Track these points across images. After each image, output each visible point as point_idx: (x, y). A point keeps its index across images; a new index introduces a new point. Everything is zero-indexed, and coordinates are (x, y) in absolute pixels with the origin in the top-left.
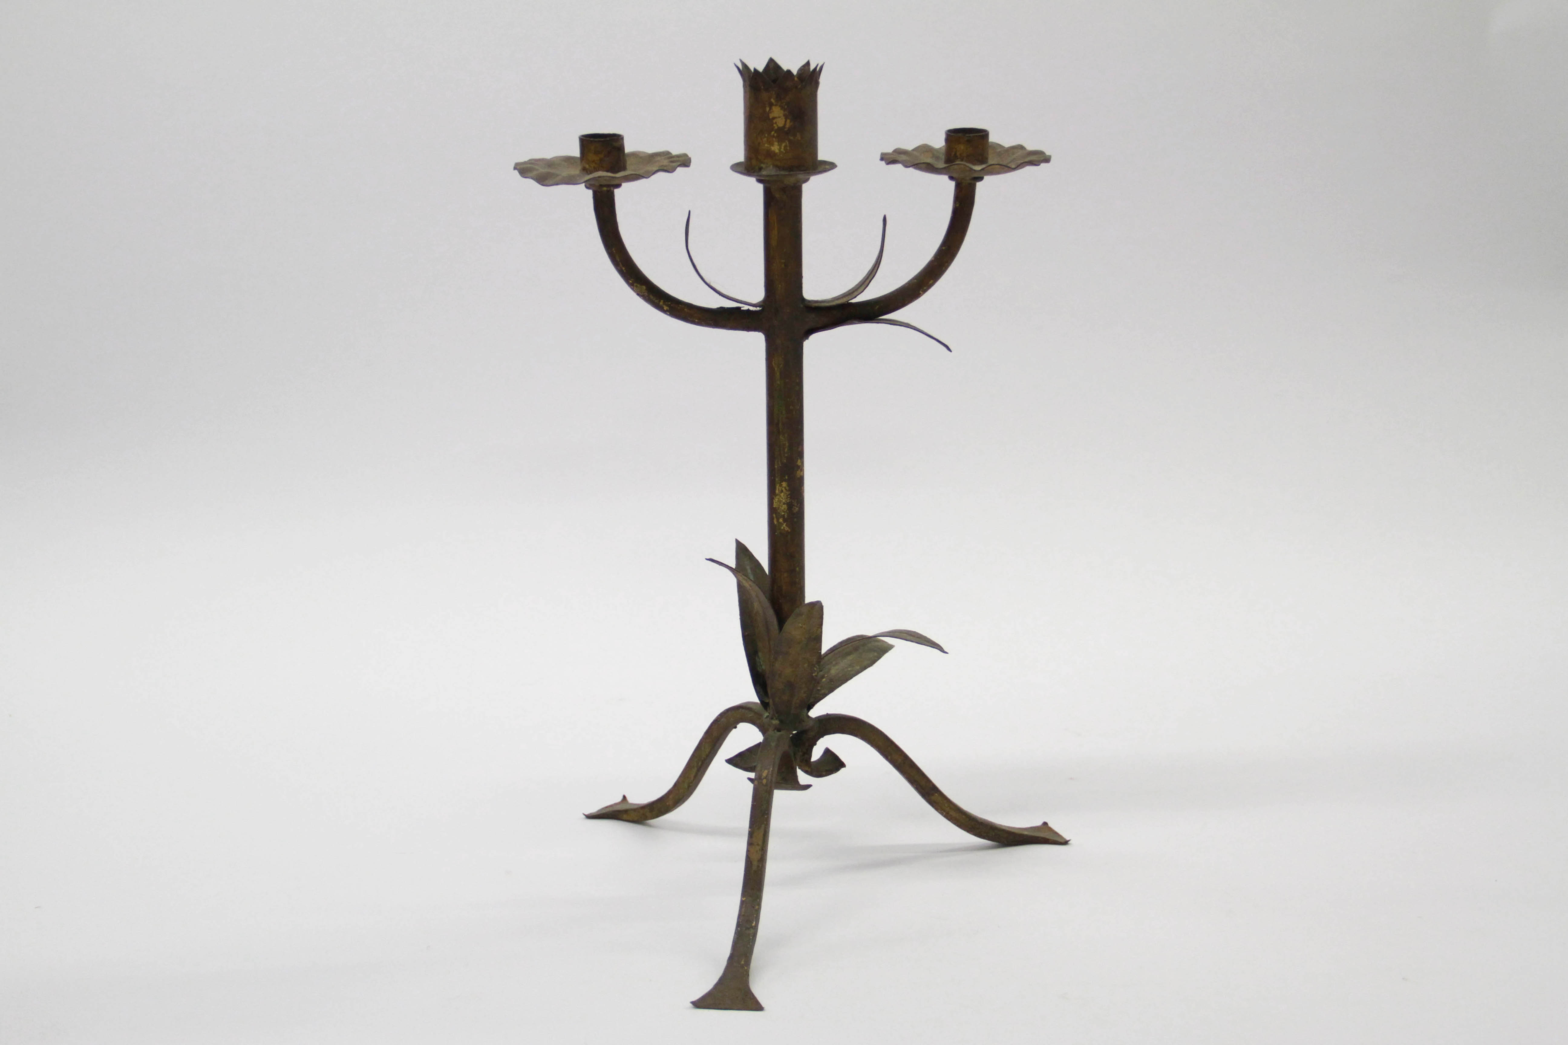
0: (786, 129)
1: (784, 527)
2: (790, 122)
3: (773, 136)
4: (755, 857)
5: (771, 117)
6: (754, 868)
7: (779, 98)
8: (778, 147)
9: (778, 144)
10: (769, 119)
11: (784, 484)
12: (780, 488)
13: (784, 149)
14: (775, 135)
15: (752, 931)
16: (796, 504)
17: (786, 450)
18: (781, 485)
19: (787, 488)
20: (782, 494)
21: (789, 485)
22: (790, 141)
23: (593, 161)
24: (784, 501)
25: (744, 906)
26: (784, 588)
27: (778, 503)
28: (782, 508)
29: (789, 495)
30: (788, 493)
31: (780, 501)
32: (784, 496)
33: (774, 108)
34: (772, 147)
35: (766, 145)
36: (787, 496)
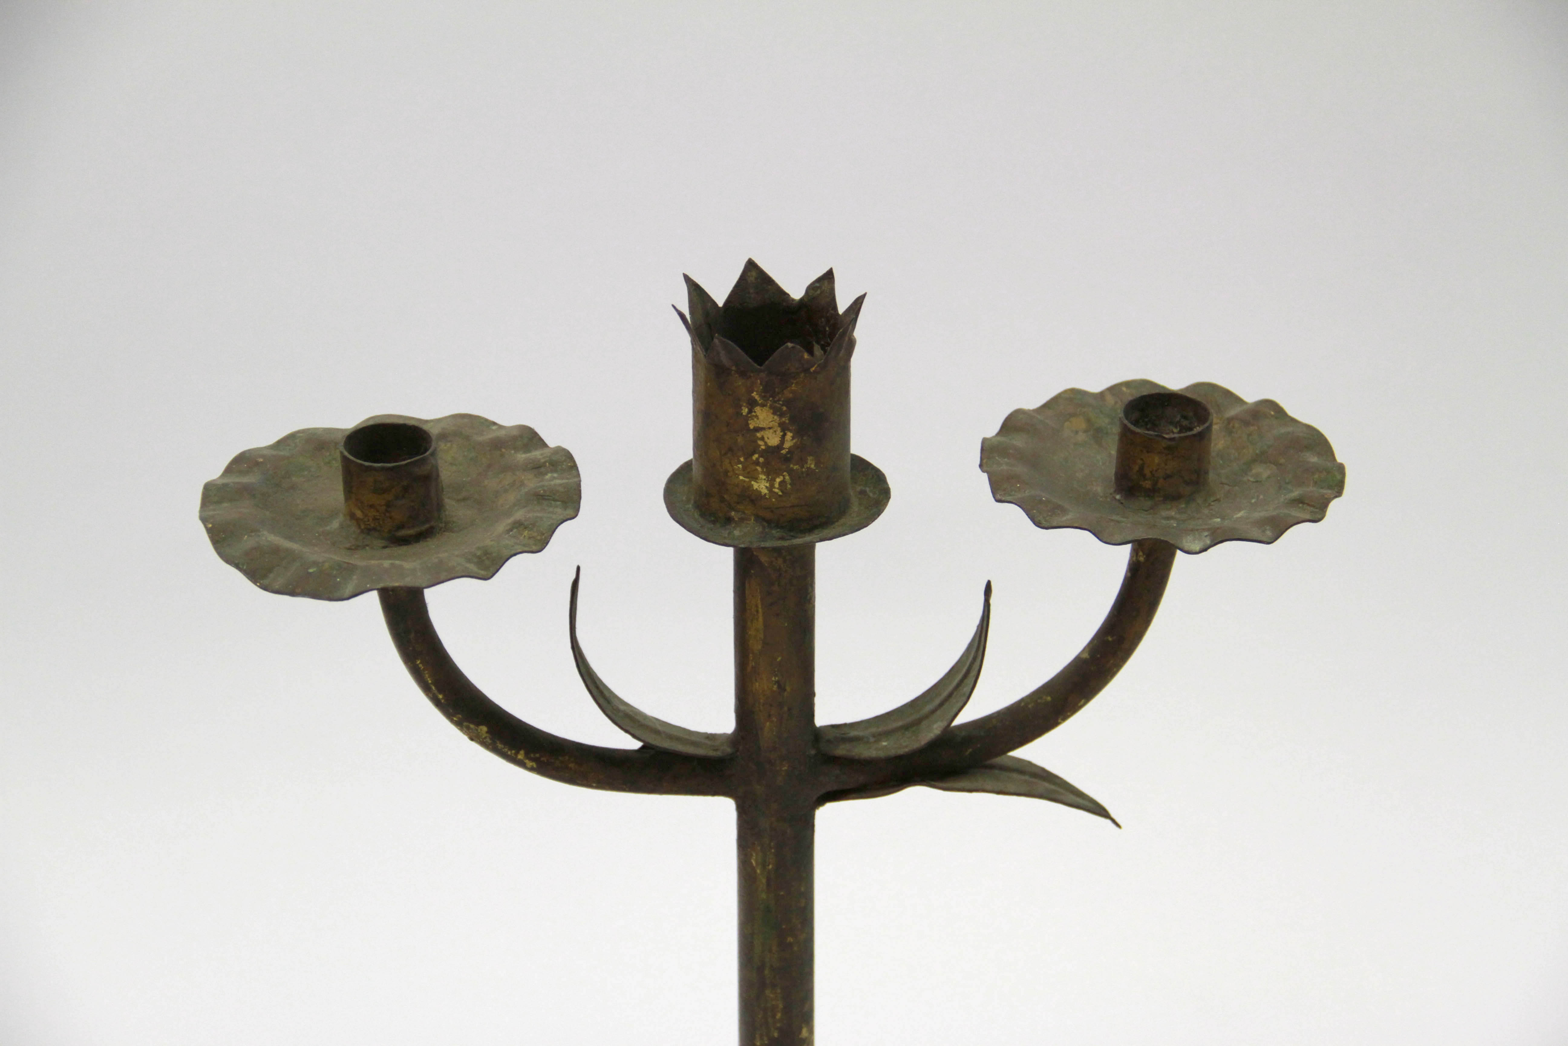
0: (783, 452)
2: (793, 438)
3: (757, 463)
5: (751, 427)
7: (769, 392)
8: (768, 485)
9: (768, 477)
10: (749, 430)
13: (780, 488)
14: (761, 460)
22: (791, 472)
23: (372, 506)
33: (758, 409)
34: (753, 483)
35: (741, 478)
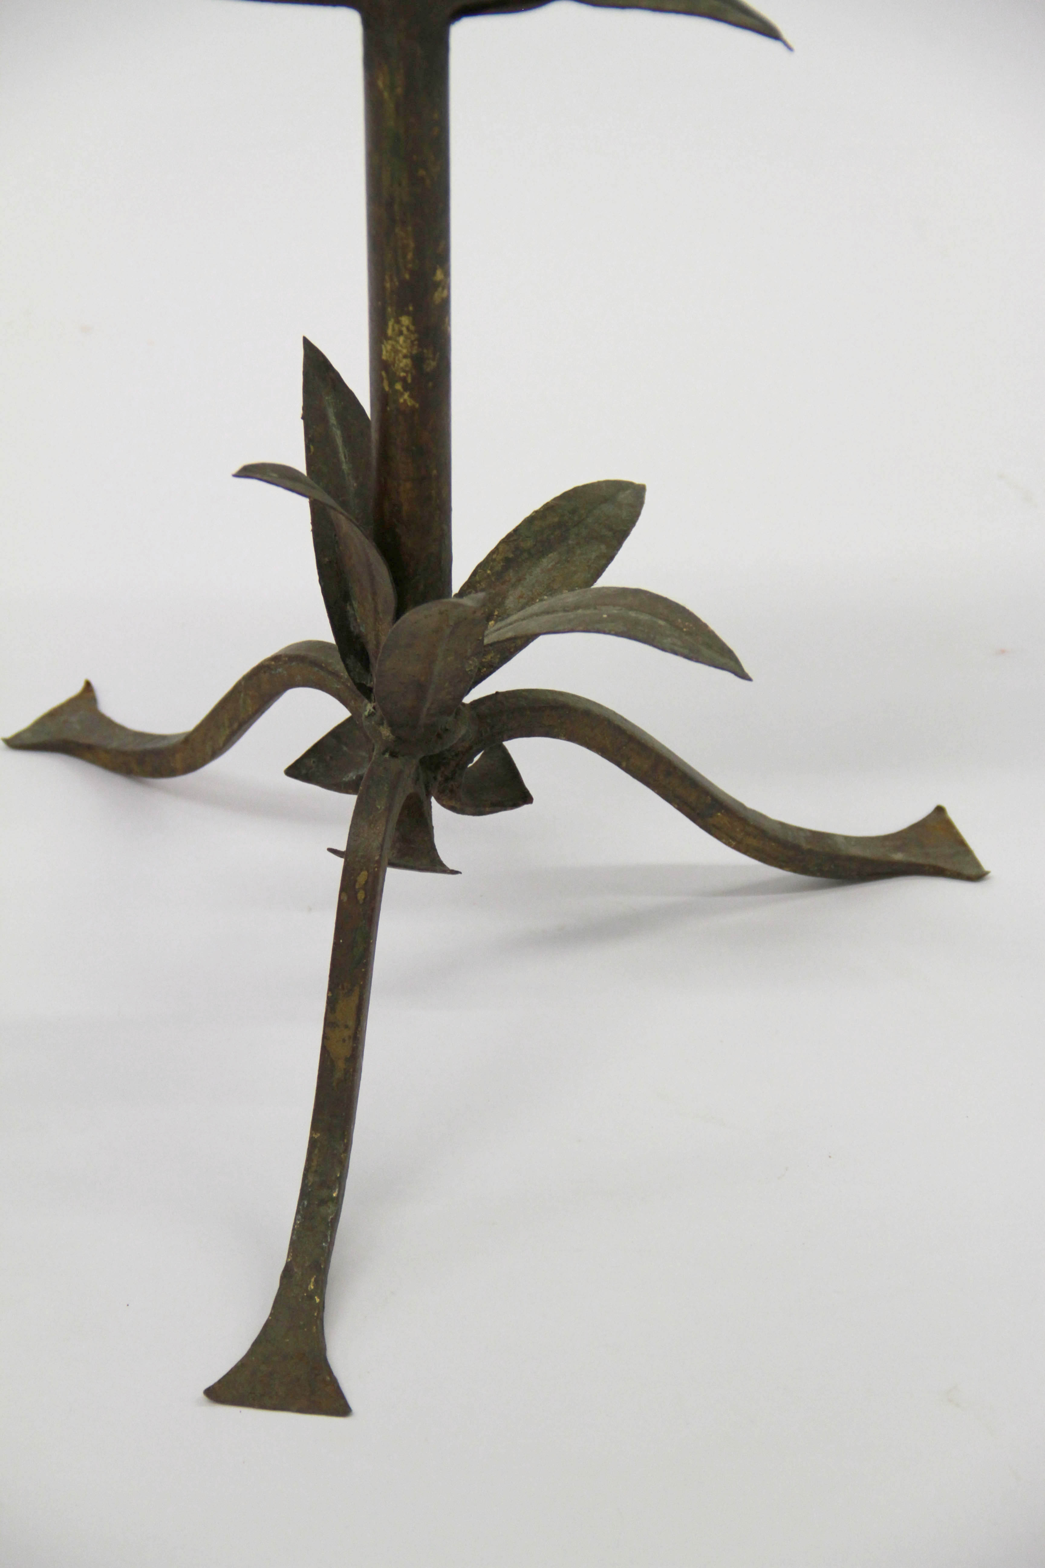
1: (405, 401)
4: (341, 1051)
6: (339, 1075)
11: (405, 320)
12: (397, 327)
15: (331, 1208)
16: (431, 356)
17: (410, 256)
18: (398, 322)
19: (412, 328)
20: (401, 339)
21: (415, 322)
24: (405, 351)
25: (316, 1151)
26: (405, 508)
27: (393, 354)
28: (402, 365)
29: (415, 340)
30: (413, 337)
31: (395, 351)
32: (405, 342)
36: (412, 342)
